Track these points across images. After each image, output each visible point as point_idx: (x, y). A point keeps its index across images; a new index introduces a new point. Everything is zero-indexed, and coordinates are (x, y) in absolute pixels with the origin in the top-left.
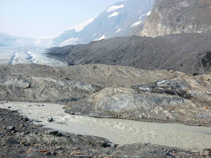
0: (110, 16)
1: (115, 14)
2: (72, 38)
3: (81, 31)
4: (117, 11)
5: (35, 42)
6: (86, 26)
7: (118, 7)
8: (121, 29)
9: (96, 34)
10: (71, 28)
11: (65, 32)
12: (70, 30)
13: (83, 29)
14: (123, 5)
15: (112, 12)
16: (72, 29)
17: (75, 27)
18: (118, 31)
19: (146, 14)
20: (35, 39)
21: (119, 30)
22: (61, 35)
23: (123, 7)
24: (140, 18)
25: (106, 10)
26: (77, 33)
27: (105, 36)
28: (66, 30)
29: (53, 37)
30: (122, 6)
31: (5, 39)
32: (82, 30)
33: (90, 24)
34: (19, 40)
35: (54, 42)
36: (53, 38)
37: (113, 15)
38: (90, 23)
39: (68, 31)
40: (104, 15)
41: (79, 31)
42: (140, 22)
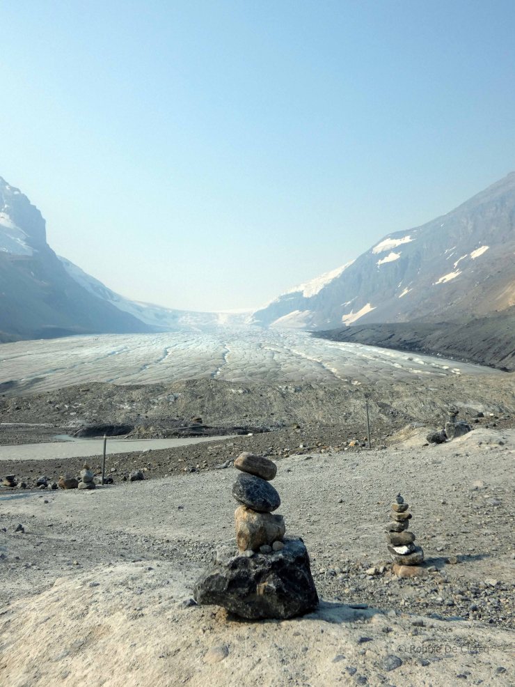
0: (380, 262)
1: (393, 257)
2: (297, 312)
3: (316, 295)
4: (396, 250)
5: (216, 320)
6: (326, 285)
7: (398, 242)
8: (408, 289)
9: (349, 302)
10: (293, 290)
11: (281, 298)
12: (292, 295)
13: (319, 293)
14: (409, 237)
15: (385, 253)
16: (296, 293)
17: (301, 288)
18: (403, 294)
19: (469, 256)
20: (217, 316)
21: (406, 292)
22: (271, 304)
23: (409, 243)
24: (456, 264)
25: (371, 250)
26: (308, 299)
27: (372, 306)
28: (282, 295)
29: (255, 310)
30: (407, 239)
31: (157, 315)
32: (317, 293)
33: (335, 281)
34: (184, 317)
35: (255, 321)
36: (254, 312)
37: (387, 260)
38: (335, 278)
39: (287, 296)
40: (368, 260)
41: (310, 296)
42: (458, 274)
